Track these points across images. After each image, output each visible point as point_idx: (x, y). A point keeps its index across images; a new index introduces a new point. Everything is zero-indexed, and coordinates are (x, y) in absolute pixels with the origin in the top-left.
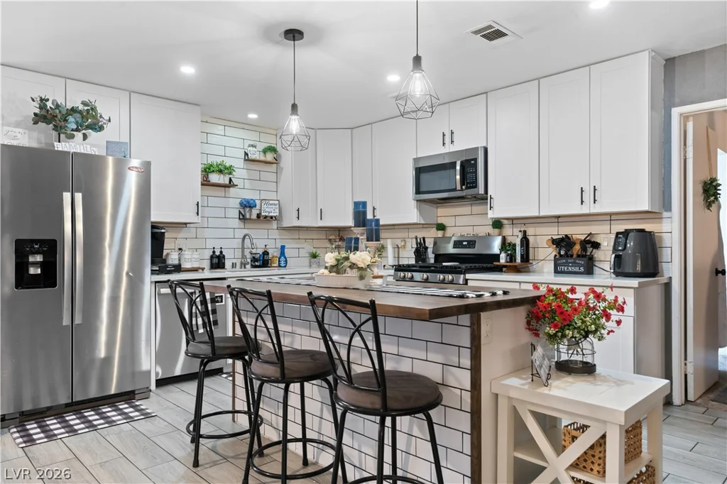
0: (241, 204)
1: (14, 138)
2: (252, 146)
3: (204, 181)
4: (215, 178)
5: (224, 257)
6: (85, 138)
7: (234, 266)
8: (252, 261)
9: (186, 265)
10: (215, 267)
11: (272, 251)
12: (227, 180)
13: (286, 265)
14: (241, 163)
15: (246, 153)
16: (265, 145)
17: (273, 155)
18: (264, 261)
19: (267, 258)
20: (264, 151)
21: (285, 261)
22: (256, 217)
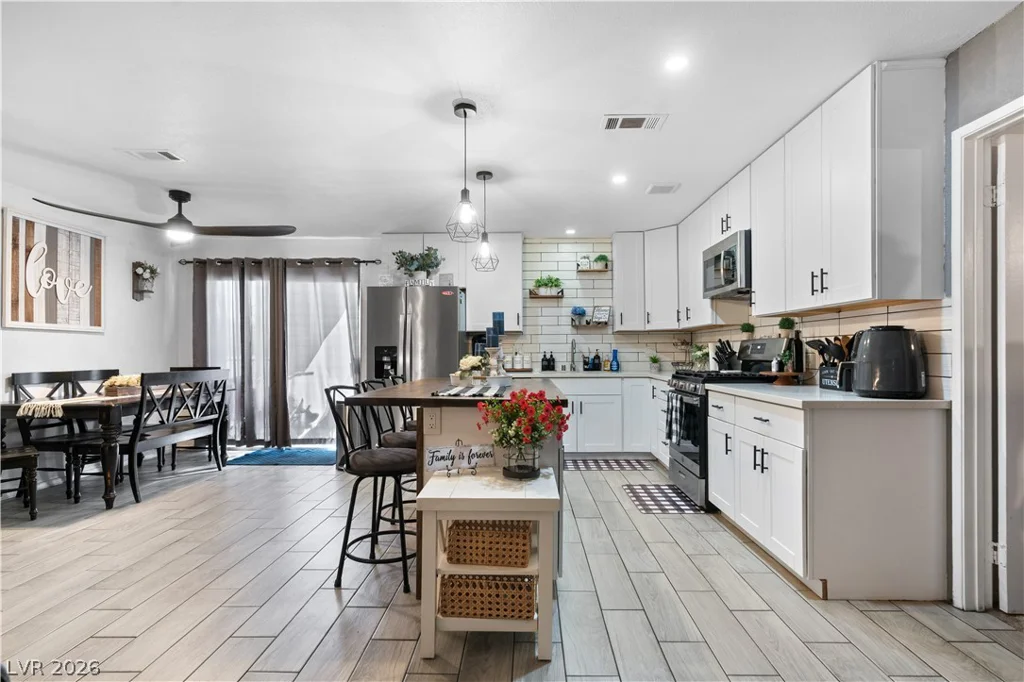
0: (572, 311)
1: (385, 281)
2: (585, 257)
3: (533, 295)
4: (543, 291)
5: (553, 360)
6: (429, 274)
7: (564, 368)
8: (585, 363)
9: (518, 366)
10: (545, 368)
11: (606, 355)
12: (554, 292)
13: (617, 370)
14: (574, 275)
15: (578, 265)
16: (597, 255)
17: (604, 263)
18: (594, 365)
19: (597, 361)
20: (596, 261)
21: (616, 366)
22: (585, 323)
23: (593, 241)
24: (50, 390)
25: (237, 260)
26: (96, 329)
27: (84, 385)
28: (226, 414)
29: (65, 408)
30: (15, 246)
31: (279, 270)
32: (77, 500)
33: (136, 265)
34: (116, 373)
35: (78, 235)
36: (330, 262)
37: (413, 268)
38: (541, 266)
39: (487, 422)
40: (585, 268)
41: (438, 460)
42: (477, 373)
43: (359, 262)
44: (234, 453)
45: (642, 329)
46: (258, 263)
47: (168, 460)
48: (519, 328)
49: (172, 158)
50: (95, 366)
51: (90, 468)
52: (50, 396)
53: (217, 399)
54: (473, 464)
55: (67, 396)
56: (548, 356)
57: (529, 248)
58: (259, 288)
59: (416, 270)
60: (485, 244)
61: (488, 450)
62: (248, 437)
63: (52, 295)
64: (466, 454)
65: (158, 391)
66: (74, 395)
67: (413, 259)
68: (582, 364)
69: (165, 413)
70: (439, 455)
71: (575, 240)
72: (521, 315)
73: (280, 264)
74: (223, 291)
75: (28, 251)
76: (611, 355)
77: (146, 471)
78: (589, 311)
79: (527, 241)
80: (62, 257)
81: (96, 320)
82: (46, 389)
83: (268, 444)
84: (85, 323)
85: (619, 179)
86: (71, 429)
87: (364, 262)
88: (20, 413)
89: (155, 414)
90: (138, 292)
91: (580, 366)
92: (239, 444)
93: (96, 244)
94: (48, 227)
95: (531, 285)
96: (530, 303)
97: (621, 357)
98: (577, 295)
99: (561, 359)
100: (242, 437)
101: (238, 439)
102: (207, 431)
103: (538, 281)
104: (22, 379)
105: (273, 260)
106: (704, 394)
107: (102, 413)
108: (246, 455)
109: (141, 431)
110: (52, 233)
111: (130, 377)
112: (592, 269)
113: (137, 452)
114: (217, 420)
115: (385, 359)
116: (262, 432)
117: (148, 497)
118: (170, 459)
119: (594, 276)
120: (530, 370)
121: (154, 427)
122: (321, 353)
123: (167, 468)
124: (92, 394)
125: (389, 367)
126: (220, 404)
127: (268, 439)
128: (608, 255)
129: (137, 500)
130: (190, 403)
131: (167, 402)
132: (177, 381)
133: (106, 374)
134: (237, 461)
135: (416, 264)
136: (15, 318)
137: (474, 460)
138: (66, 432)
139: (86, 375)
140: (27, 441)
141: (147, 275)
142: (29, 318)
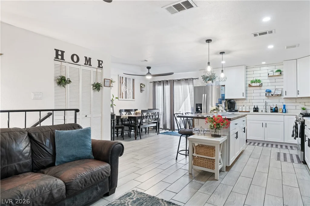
0: (266, 91)
1: (199, 84)
2: (271, 71)
3: (250, 86)
4: (253, 84)
5: (258, 108)
6: (212, 82)
7: (262, 111)
8: (271, 110)
9: (244, 110)
10: (254, 111)
11: (280, 107)
12: (258, 84)
13: (286, 112)
14: (267, 78)
15: (268, 74)
16: (276, 70)
17: (279, 73)
18: (275, 110)
19: (276, 109)
20: (276, 72)
21: (285, 111)
22: (271, 95)
23: (275, 65)
24: (126, 113)
25: (162, 81)
26: (133, 100)
27: (131, 112)
28: (159, 121)
29: (128, 117)
30: (120, 83)
31: (172, 83)
32: (130, 137)
33: (141, 84)
34: (137, 110)
35: (130, 79)
36: (185, 80)
37: (207, 80)
38: (253, 76)
39: (207, 123)
40: (271, 75)
41: (196, 131)
42: (215, 111)
43: (193, 79)
44: (161, 131)
45: (296, 97)
46: (167, 81)
47: (147, 132)
48: (244, 97)
49: (146, 61)
50: (133, 108)
51: (132, 131)
52: (126, 115)
53: (157, 117)
54: (204, 133)
55: (128, 115)
56: (256, 107)
57: (248, 70)
58: (167, 87)
59: (208, 80)
60: (222, 73)
61: (209, 130)
62: (165, 128)
63: (126, 92)
64: (203, 130)
65: (145, 114)
66: (130, 115)
67: (207, 77)
68: (270, 110)
69: (146, 119)
70: (196, 130)
71: (267, 65)
72: (244, 93)
73: (172, 81)
74: (159, 88)
75: (122, 83)
76: (283, 107)
77: (143, 133)
78: (273, 91)
79: (248, 67)
80: (128, 84)
81: (133, 98)
82: (125, 113)
83: (170, 130)
84: (131, 99)
85: (271, 47)
86: (129, 122)
87: (194, 79)
88: (121, 118)
89: (144, 119)
90: (141, 91)
91: (270, 111)
92: (163, 129)
93: (133, 80)
94: (125, 78)
95: (249, 82)
96: (249, 88)
97: (286, 108)
98: (268, 84)
99: (261, 108)
100: (164, 128)
101: (163, 128)
102: (155, 125)
103: (252, 81)
104: (121, 111)
105: (171, 80)
106: (303, 121)
107: (135, 118)
108: (164, 132)
109: (142, 123)
110: (126, 78)
111: (139, 111)
112: (275, 75)
113: (141, 128)
114: (157, 122)
115: (199, 107)
116: (168, 127)
117: (143, 138)
118: (147, 131)
119: (275, 78)
120: (249, 112)
121: (144, 123)
122: (183, 106)
123: (147, 133)
124: (133, 114)
125: (200, 110)
126: (158, 118)
127: (170, 129)
128: (282, 70)
129: (141, 139)
130: (151, 117)
131: (146, 117)
132: (148, 112)
133: (136, 110)
134: (162, 133)
135: (208, 79)
136: (120, 98)
137: (205, 132)
138: (128, 123)
139: (132, 110)
140: (122, 124)
141: (143, 86)
142: (122, 98)
